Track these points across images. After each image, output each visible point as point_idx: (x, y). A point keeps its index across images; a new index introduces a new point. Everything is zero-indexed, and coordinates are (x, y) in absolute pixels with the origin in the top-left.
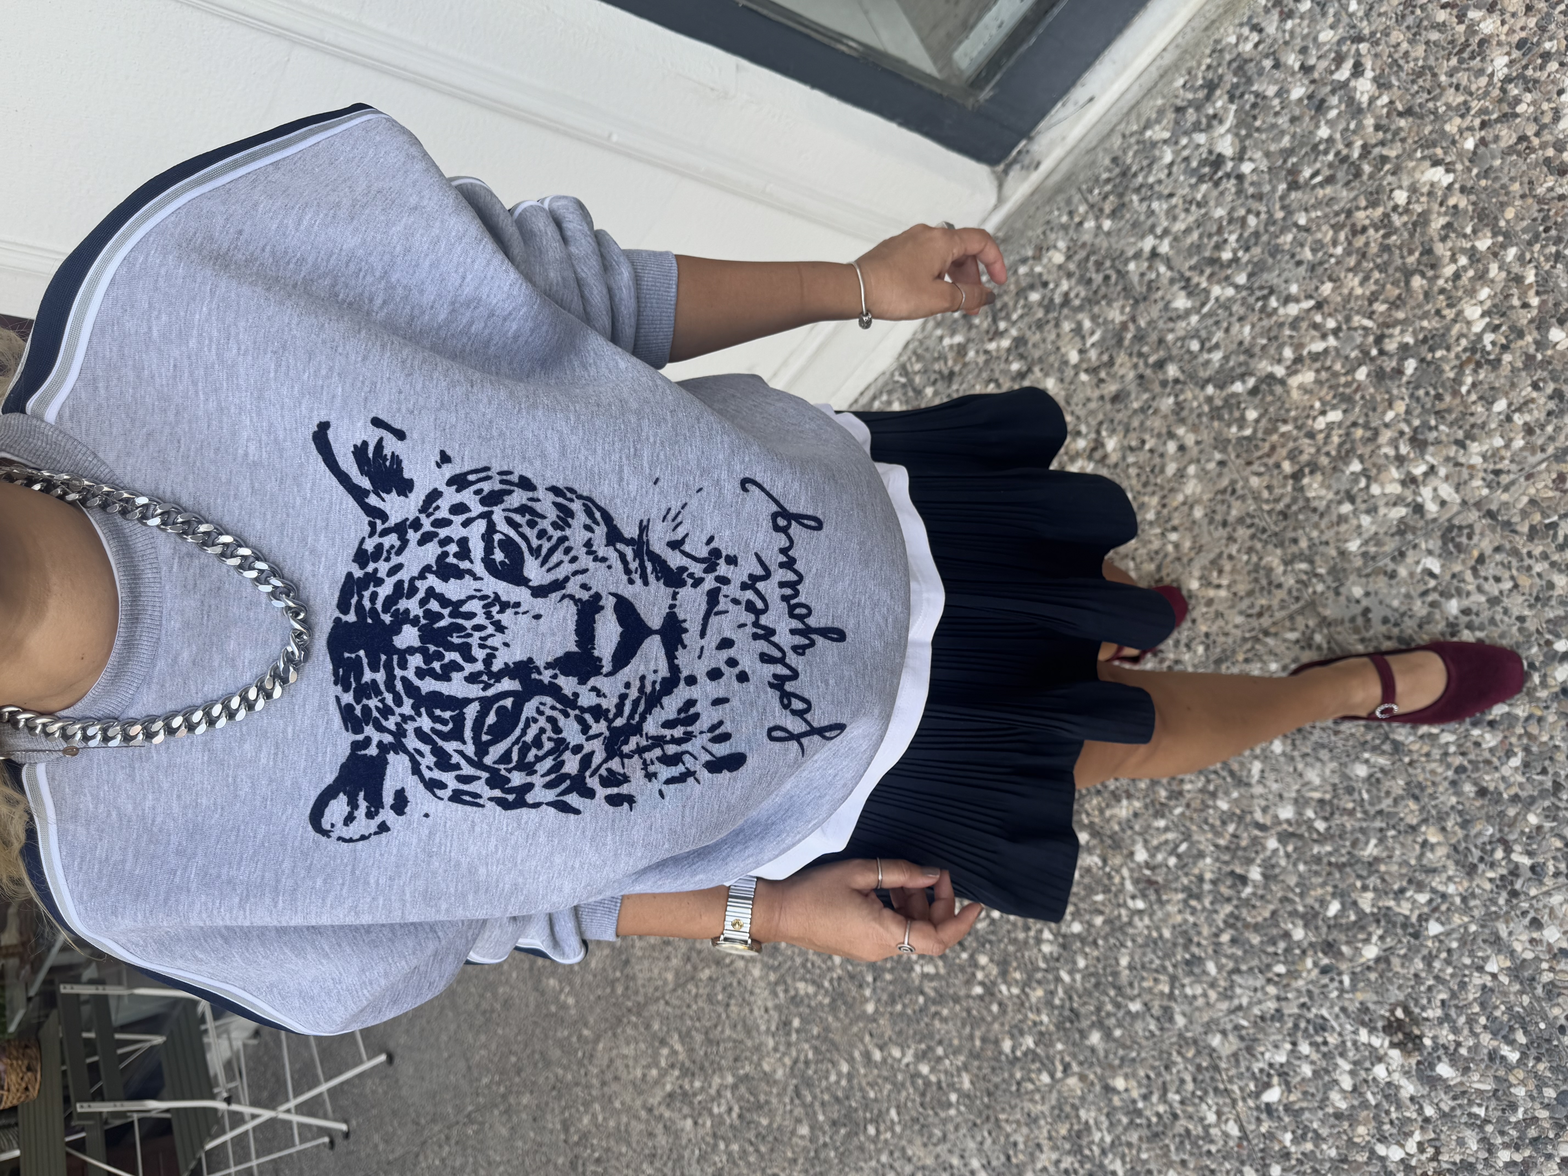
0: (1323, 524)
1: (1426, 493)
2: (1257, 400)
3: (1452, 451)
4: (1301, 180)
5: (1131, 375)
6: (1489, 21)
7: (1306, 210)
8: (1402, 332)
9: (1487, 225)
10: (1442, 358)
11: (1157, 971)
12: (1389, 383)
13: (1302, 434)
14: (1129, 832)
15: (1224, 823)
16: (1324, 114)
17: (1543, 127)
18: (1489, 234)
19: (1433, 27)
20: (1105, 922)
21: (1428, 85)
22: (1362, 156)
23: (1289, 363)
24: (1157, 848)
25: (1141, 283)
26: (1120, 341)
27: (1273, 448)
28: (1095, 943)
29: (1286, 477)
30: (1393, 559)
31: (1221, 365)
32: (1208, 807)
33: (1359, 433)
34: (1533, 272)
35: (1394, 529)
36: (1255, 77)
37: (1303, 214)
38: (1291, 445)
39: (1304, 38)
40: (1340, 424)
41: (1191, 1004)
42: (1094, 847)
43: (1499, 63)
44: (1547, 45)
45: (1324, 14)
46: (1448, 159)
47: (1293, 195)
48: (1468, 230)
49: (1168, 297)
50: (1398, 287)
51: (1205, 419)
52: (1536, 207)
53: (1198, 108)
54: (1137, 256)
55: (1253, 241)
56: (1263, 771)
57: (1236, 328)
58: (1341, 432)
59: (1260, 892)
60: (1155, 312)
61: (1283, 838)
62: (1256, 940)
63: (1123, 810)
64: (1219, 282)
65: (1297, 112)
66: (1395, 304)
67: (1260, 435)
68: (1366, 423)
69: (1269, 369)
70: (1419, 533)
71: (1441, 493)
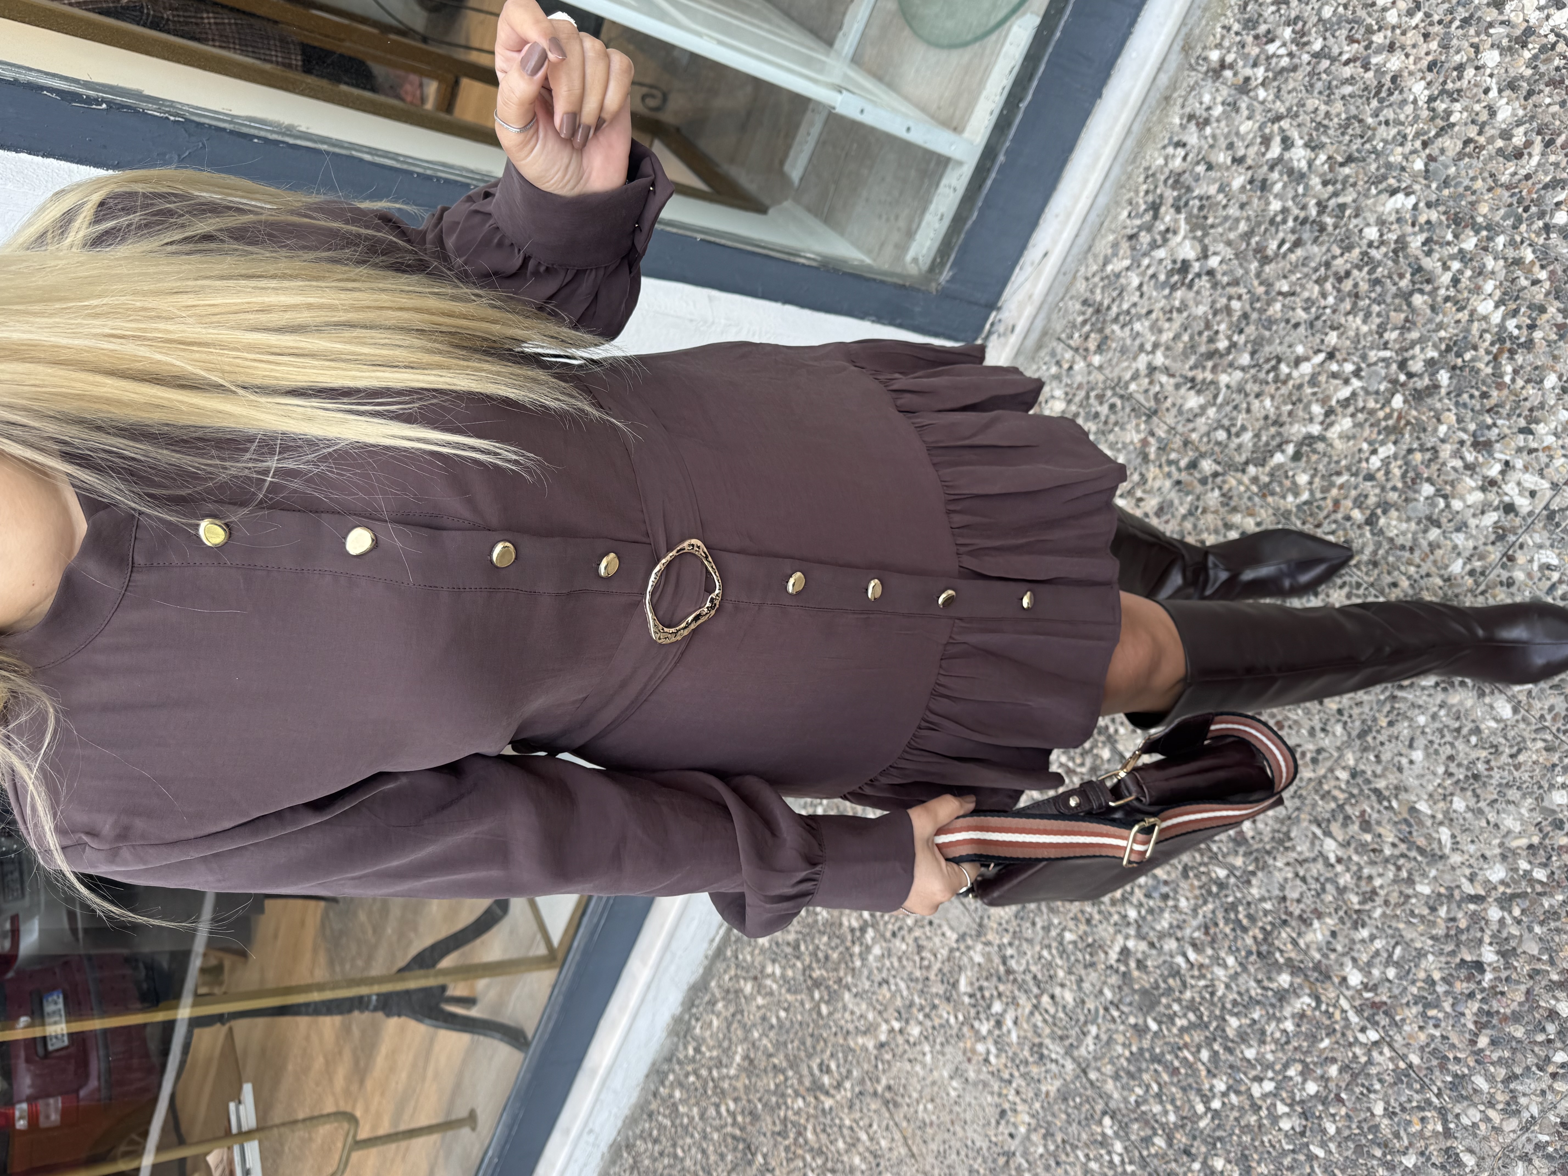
0: (1416, 557)
1: (1510, 489)
2: (1303, 463)
3: (1520, 440)
4: (1270, 252)
5: (1168, 484)
6: (1393, 59)
7: (1285, 277)
8: (1422, 349)
9: (1466, 226)
10: (1473, 360)
11: (1420, 1108)
12: (1429, 401)
13: (1360, 478)
14: (1333, 956)
15: (1433, 909)
16: (1270, 191)
17: (1483, 125)
18: (1472, 233)
19: (1343, 84)
20: (1341, 1071)
21: (1358, 131)
22: (1320, 213)
23: (1321, 418)
24: (1369, 964)
25: (1148, 400)
26: (1145, 458)
27: (1337, 503)
28: (1339, 1099)
29: (1360, 527)
30: (1504, 566)
31: (1255, 445)
32: (1408, 897)
33: (1418, 457)
34: (1529, 250)
35: (1493, 537)
36: (1193, 184)
37: (1284, 281)
38: (1354, 493)
39: (1226, 137)
40: (1395, 457)
41: (1475, 1135)
42: (1301, 986)
43: (1419, 89)
44: (1457, 58)
45: (1237, 110)
46: (1404, 185)
47: (1267, 269)
48: (1450, 237)
49: (1179, 402)
50: (1401, 311)
51: (1257, 499)
52: (1507, 194)
53: (1149, 228)
54: (1135, 377)
55: (1244, 322)
56: (1453, 836)
57: (1256, 404)
58: (1399, 462)
59: (1504, 975)
60: (1170, 419)
61: (1505, 902)
62: (1519, 1032)
63: (1317, 934)
64: (1224, 371)
65: (1244, 198)
66: (1404, 329)
67: (1319, 495)
68: (1421, 445)
69: (1304, 430)
70: (1520, 531)
71: (1526, 485)
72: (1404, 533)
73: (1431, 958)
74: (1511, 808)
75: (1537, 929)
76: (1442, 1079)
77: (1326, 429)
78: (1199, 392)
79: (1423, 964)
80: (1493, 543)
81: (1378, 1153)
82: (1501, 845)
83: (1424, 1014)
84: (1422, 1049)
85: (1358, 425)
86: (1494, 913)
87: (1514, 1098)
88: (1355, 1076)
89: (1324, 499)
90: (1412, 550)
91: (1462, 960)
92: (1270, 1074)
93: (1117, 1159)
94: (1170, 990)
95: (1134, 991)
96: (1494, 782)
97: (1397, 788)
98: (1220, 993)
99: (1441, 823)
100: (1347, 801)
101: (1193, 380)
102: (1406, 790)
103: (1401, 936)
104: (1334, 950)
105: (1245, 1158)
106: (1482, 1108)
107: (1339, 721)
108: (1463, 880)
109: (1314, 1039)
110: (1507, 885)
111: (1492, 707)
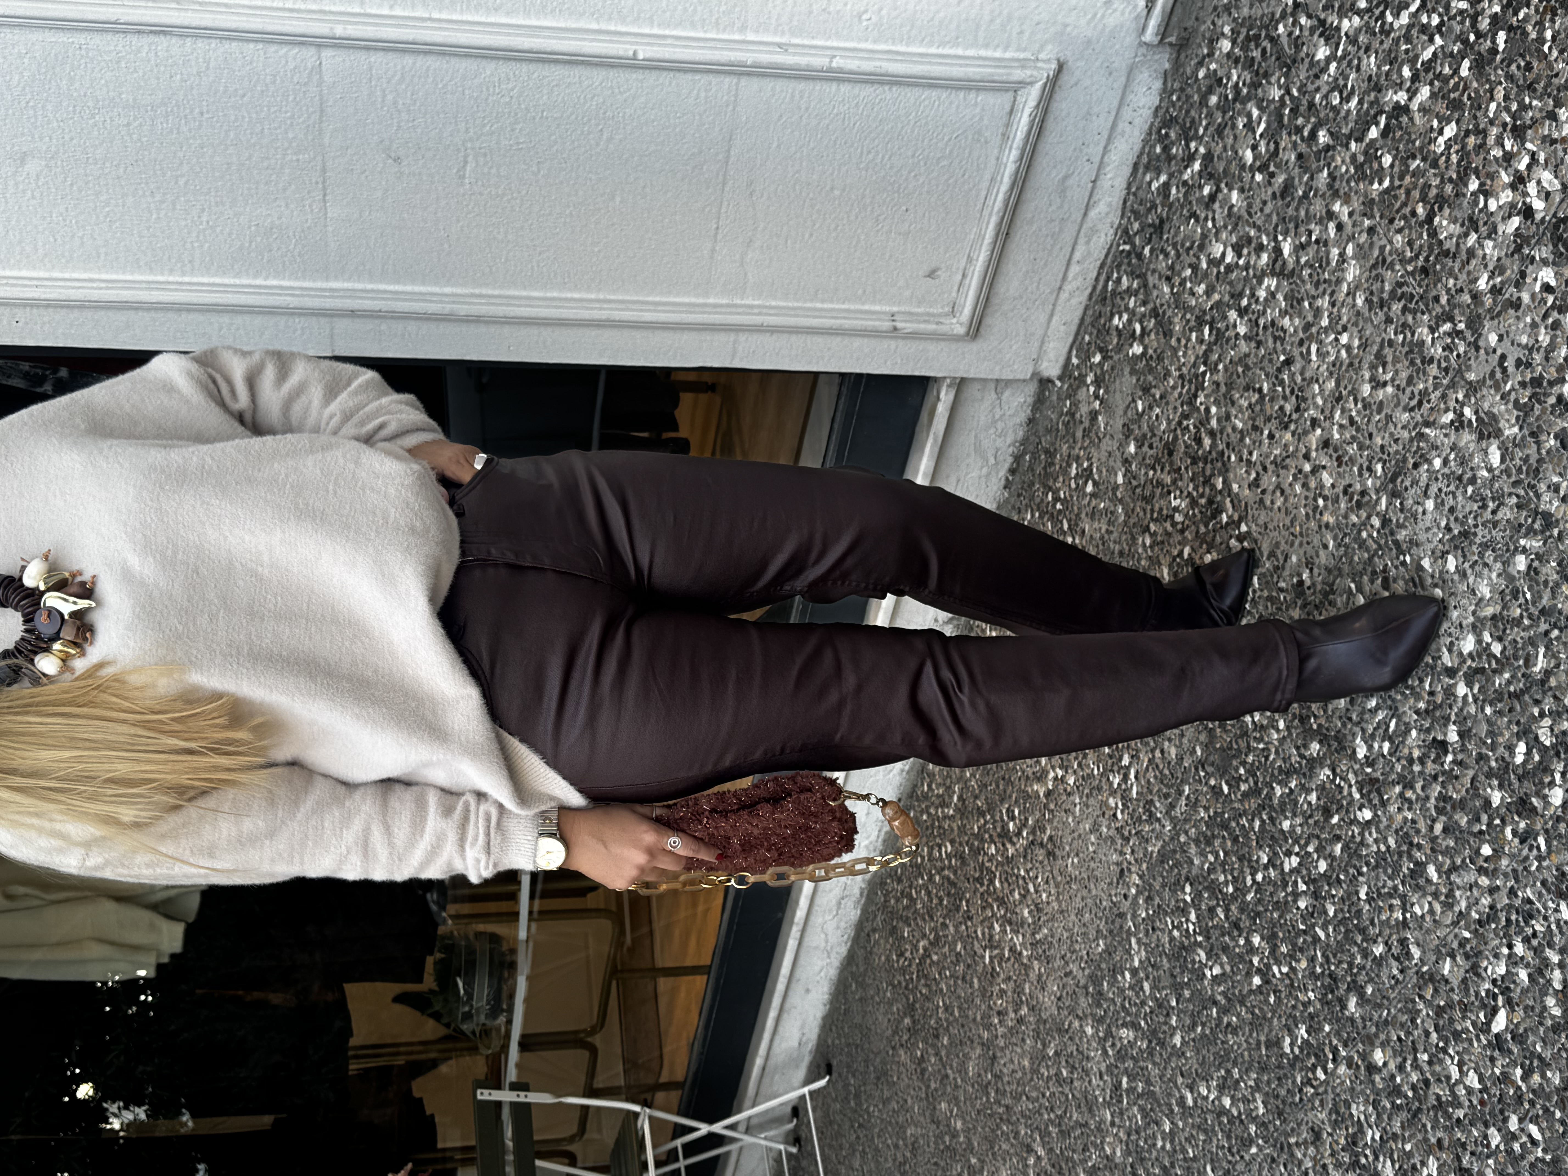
0: (1456, 267)
1: (1532, 188)
2: (1389, 141)
3: (1546, 127)
5: (1293, 157)
10: (1525, 19)
12: (1487, 69)
13: (1428, 165)
23: (1408, 84)
25: (1289, 44)
26: (1281, 122)
27: (1408, 193)
28: (1338, 880)
29: (1421, 224)
30: (1516, 284)
31: (1358, 113)
33: (1472, 140)
35: (1512, 247)
38: (1421, 182)
40: (1455, 138)
41: (1421, 927)
51: (1353, 184)
58: (1458, 147)
59: (1459, 757)
67: (1396, 181)
68: (1477, 126)
69: (1395, 98)
70: (1533, 242)
71: (1545, 184)
72: (1451, 236)
73: (1414, 733)
74: (1486, 571)
75: (1488, 710)
76: (1407, 866)
77: (1410, 99)
78: (1327, 40)
79: (1409, 741)
80: (1512, 254)
81: (1359, 939)
82: (1474, 613)
83: (1401, 795)
84: (1397, 832)
85: (1433, 95)
86: (1462, 689)
87: (1451, 891)
88: (1350, 856)
89: (1400, 187)
90: (1454, 257)
91: (1434, 739)
92: (1297, 849)
93: (1191, 927)
94: (1239, 750)
95: (1216, 750)
96: (1478, 541)
97: (1411, 541)
98: (1272, 757)
99: (1436, 585)
100: (1376, 551)
101: (1322, 23)
102: (1417, 545)
103: (1397, 709)
104: (1350, 719)
105: (1274, 935)
106: (1430, 899)
107: (1380, 460)
108: (1444, 650)
109: (1327, 813)
110: (1473, 660)
111: (1486, 453)
